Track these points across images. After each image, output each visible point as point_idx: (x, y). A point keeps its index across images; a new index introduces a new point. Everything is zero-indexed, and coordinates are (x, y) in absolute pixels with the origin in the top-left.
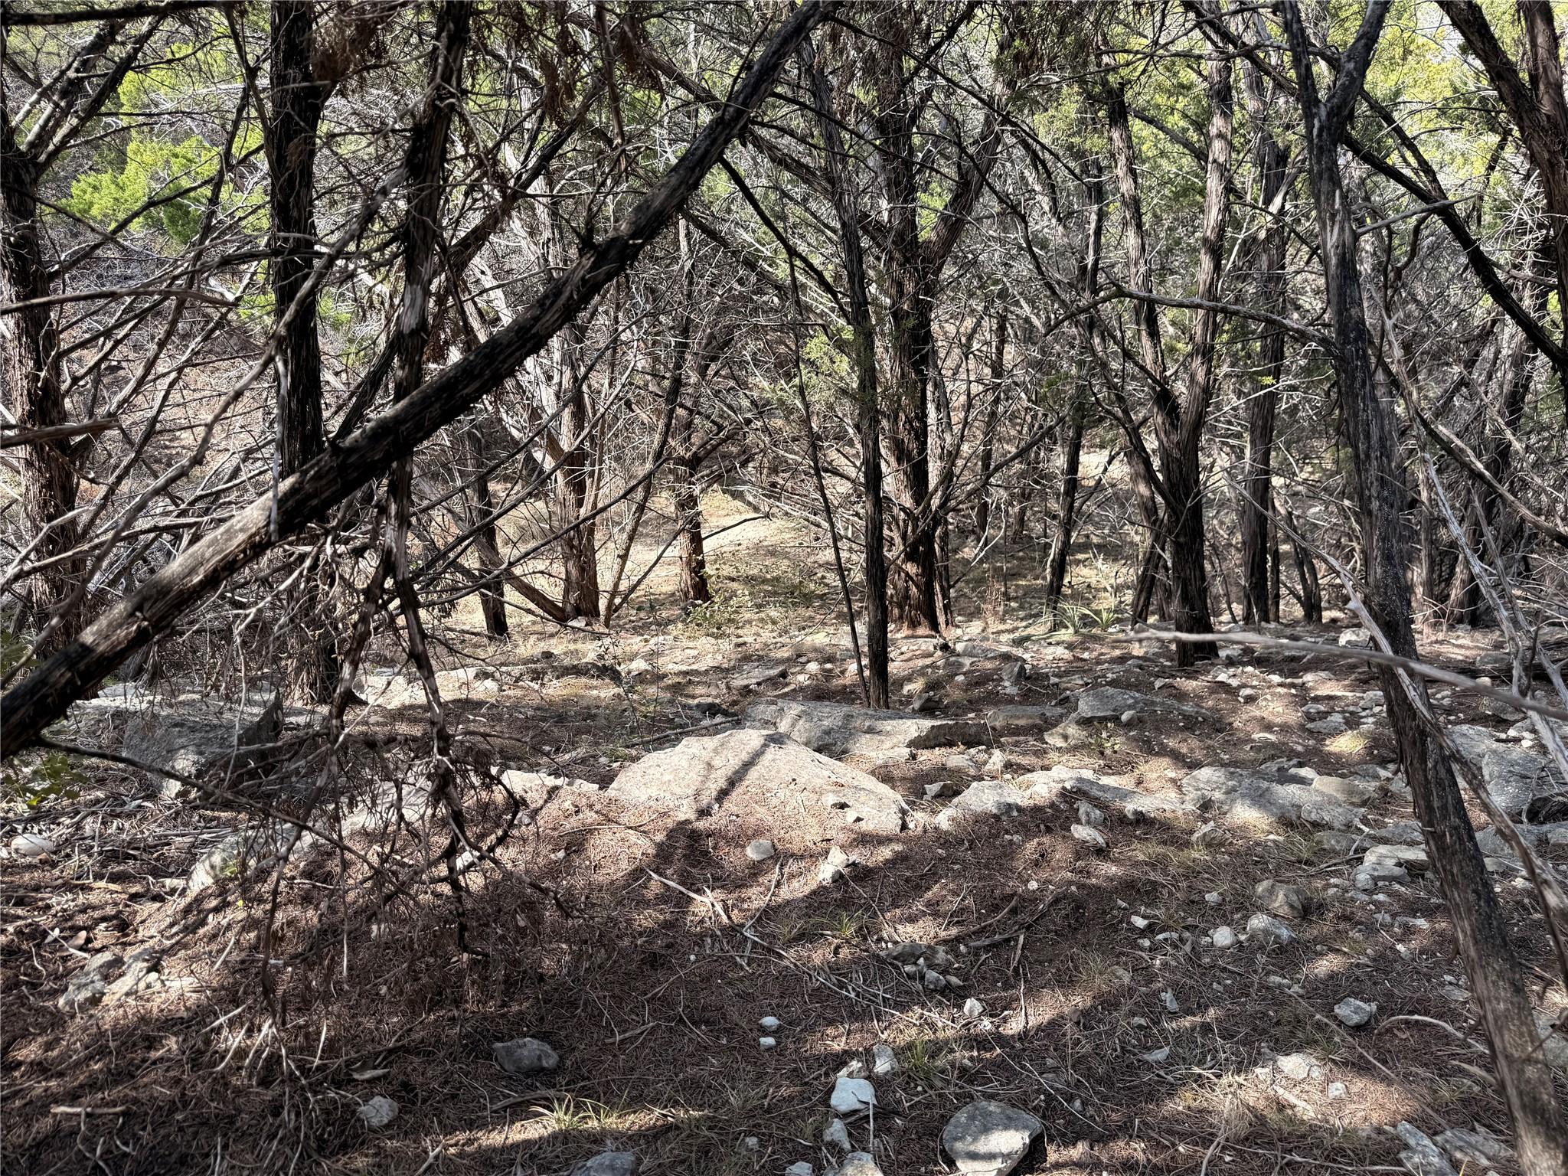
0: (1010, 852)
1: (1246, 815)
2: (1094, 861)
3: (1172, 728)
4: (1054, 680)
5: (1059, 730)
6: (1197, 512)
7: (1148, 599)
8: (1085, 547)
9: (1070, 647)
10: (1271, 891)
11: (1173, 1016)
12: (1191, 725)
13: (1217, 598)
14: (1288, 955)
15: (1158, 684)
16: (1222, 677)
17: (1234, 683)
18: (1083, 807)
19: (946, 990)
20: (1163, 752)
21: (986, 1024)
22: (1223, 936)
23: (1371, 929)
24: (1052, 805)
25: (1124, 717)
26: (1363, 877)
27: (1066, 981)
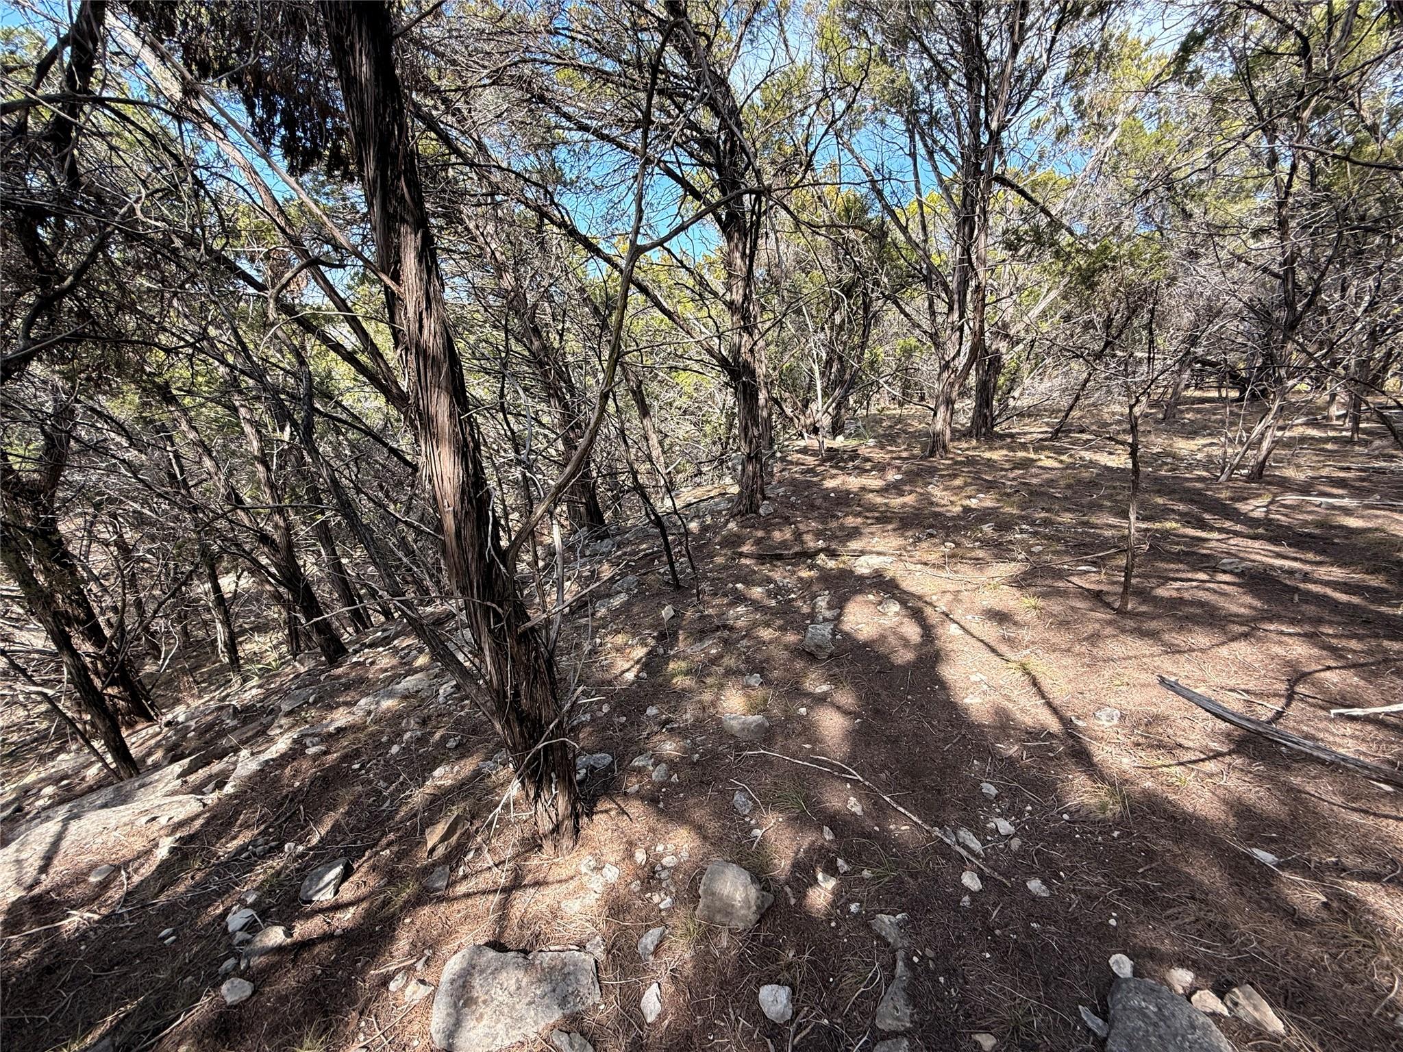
0: (278, 779)
1: (387, 704)
2: (324, 758)
3: (339, 692)
4: (258, 705)
5: (276, 725)
6: (308, 588)
7: (298, 642)
8: (243, 632)
9: (260, 686)
10: (408, 722)
11: (386, 788)
12: (348, 687)
13: (337, 629)
14: (422, 740)
15: (322, 678)
16: (355, 660)
17: (362, 659)
18: (308, 741)
19: (271, 849)
20: (338, 705)
21: (301, 848)
22: (395, 749)
23: (450, 714)
24: (291, 749)
25: (311, 700)
26: (441, 699)
27: (333, 807)
